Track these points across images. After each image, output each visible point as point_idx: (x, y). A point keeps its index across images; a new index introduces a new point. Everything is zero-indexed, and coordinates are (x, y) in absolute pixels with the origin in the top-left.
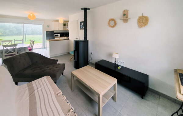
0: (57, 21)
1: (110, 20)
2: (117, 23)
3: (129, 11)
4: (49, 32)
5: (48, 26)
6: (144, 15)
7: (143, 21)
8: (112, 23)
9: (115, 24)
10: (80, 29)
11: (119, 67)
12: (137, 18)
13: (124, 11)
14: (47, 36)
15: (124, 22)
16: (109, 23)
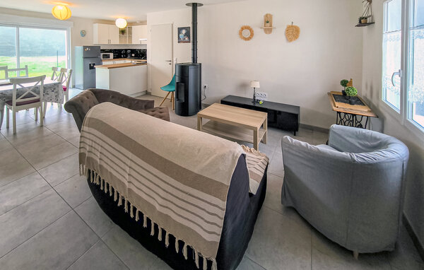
0: (112, 22)
1: (242, 29)
2: (254, 33)
3: (273, 17)
4: (89, 47)
5: (83, 34)
6: (294, 24)
7: (293, 33)
8: (246, 33)
9: (252, 35)
10: (179, 42)
11: (261, 102)
12: (286, 27)
13: (267, 15)
14: (84, 58)
15: (266, 33)
16: (240, 33)
